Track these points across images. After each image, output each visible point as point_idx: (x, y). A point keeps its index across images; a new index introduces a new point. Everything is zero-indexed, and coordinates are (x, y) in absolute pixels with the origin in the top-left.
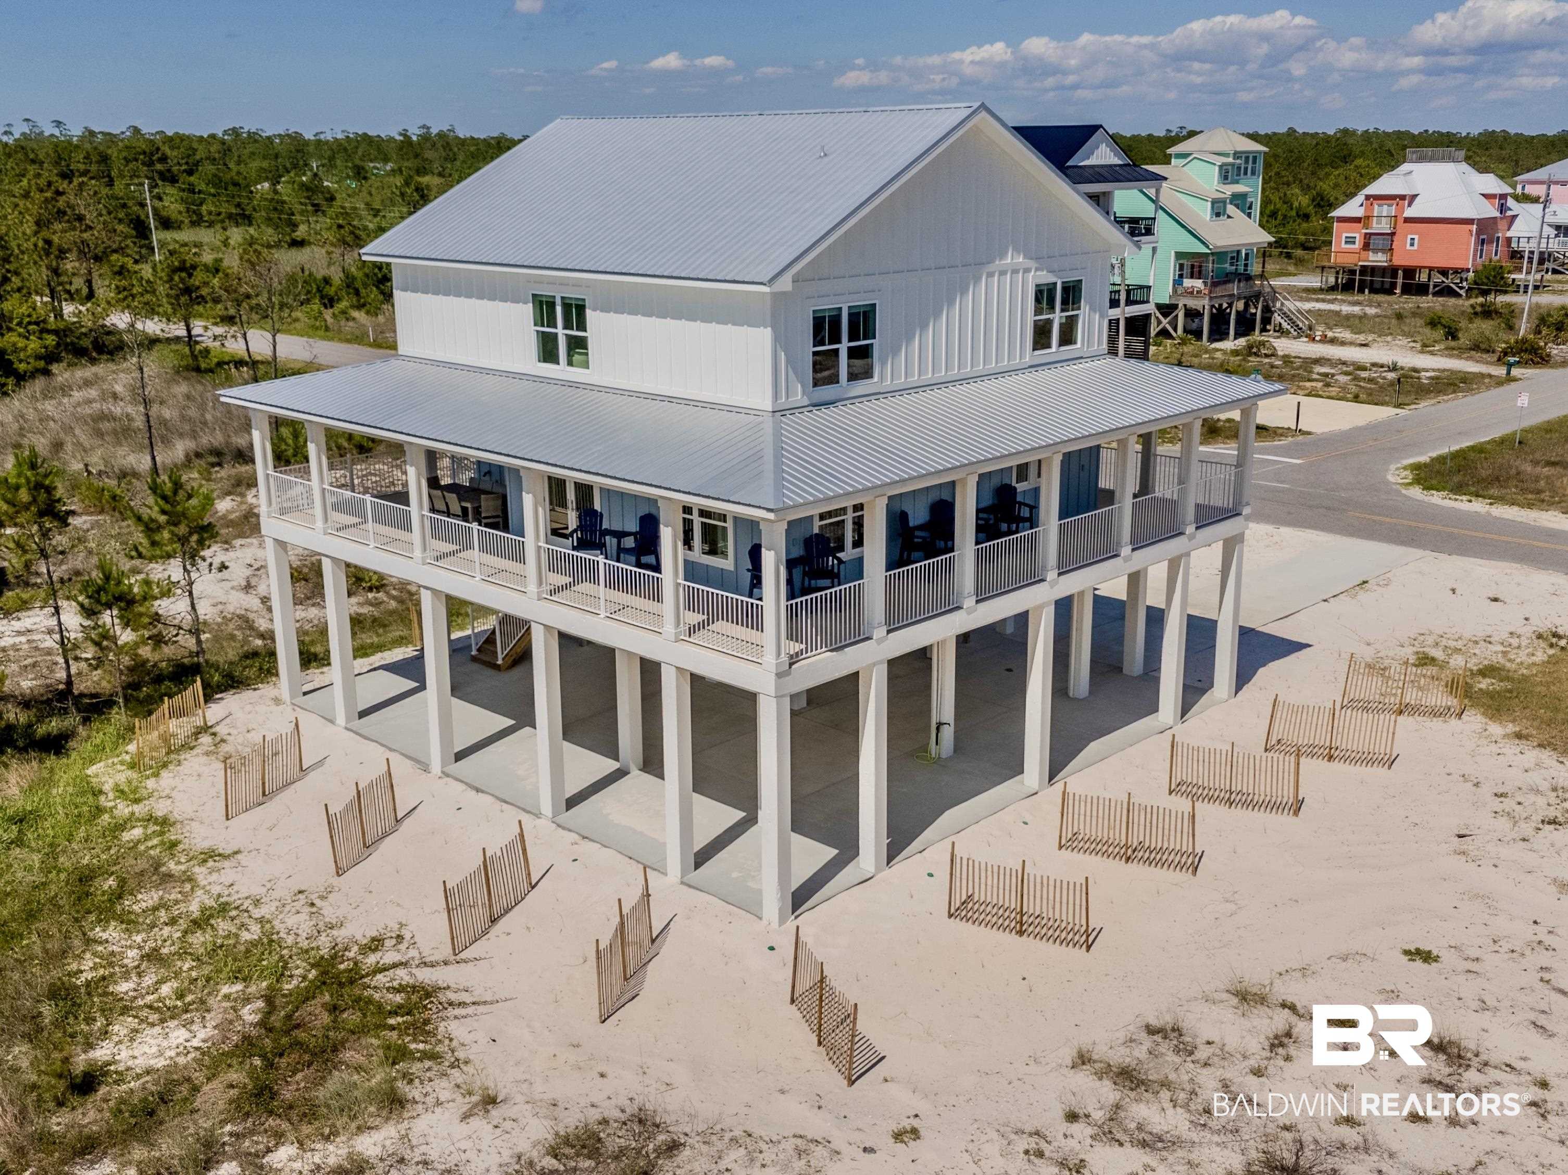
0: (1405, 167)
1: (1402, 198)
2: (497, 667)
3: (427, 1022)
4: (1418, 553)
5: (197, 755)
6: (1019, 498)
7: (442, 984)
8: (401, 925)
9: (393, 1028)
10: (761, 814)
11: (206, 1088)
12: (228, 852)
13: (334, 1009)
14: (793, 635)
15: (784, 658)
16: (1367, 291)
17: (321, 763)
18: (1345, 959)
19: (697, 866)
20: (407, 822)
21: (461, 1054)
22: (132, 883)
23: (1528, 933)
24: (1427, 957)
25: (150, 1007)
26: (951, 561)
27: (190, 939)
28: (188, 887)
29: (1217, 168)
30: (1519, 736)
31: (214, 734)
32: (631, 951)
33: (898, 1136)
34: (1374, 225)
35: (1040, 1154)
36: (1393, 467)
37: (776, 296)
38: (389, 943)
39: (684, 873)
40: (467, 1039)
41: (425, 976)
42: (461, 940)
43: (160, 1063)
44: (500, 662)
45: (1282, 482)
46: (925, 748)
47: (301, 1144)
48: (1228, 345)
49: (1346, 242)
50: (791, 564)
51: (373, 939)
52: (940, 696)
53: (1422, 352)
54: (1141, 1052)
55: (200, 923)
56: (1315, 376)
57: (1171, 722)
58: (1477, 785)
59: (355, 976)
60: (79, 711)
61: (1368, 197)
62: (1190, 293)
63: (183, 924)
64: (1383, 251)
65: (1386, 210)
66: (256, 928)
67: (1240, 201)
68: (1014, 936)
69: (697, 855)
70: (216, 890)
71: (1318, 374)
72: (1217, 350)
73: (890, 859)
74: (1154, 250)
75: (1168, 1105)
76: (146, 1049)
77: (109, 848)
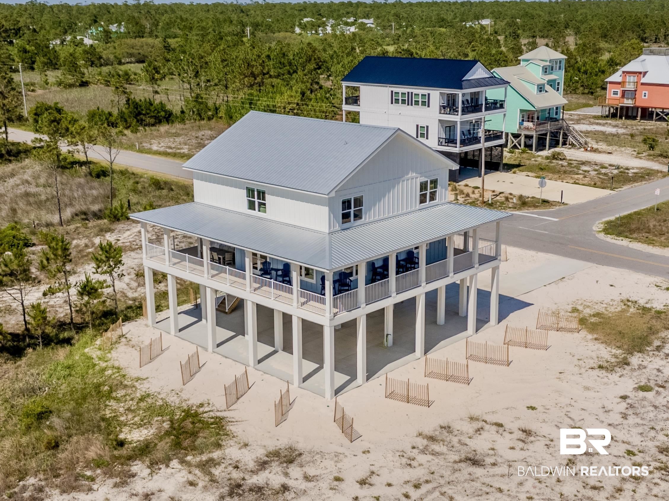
0: (642, 57)
1: (640, 73)
2: (226, 313)
3: (223, 426)
4: (590, 264)
5: (122, 345)
6: (415, 256)
7: (225, 416)
8: (208, 400)
9: (212, 428)
10: (324, 365)
11: (159, 444)
12: (144, 378)
13: (193, 423)
14: (335, 306)
15: (332, 315)
16: (624, 118)
17: (168, 348)
18: (507, 409)
19: (303, 382)
20: (203, 368)
21: (235, 434)
22: (114, 388)
23: (568, 401)
24: (533, 408)
25: (133, 424)
26: (388, 281)
27: (140, 405)
28: (134, 389)
29: (541, 68)
30: (596, 339)
31: (126, 338)
32: (284, 407)
33: (364, 452)
34: (627, 86)
35: (403, 456)
36: (597, 222)
37: (330, 198)
38: (206, 405)
39: (299, 384)
40: (236, 430)
41: (219, 414)
42: (229, 404)
43: (142, 439)
44: (227, 311)
45: (545, 230)
46: (382, 343)
47: (194, 456)
48: (546, 153)
49: (614, 94)
50: (335, 282)
51: (200, 404)
52: (387, 325)
53: (636, 157)
54: (437, 433)
55: (142, 399)
56: (581, 172)
57: (472, 334)
58: (573, 356)
59: (196, 415)
60: (75, 329)
61: (624, 72)
62: (527, 129)
63: (136, 400)
64: (632, 99)
65: (632, 79)
66: (160, 401)
67: (552, 83)
68: (406, 403)
69: (303, 378)
70: (144, 390)
71: (583, 171)
72: (539, 156)
73: (367, 380)
74: (505, 115)
75: (442, 445)
76: (135, 435)
77: (102, 377)
